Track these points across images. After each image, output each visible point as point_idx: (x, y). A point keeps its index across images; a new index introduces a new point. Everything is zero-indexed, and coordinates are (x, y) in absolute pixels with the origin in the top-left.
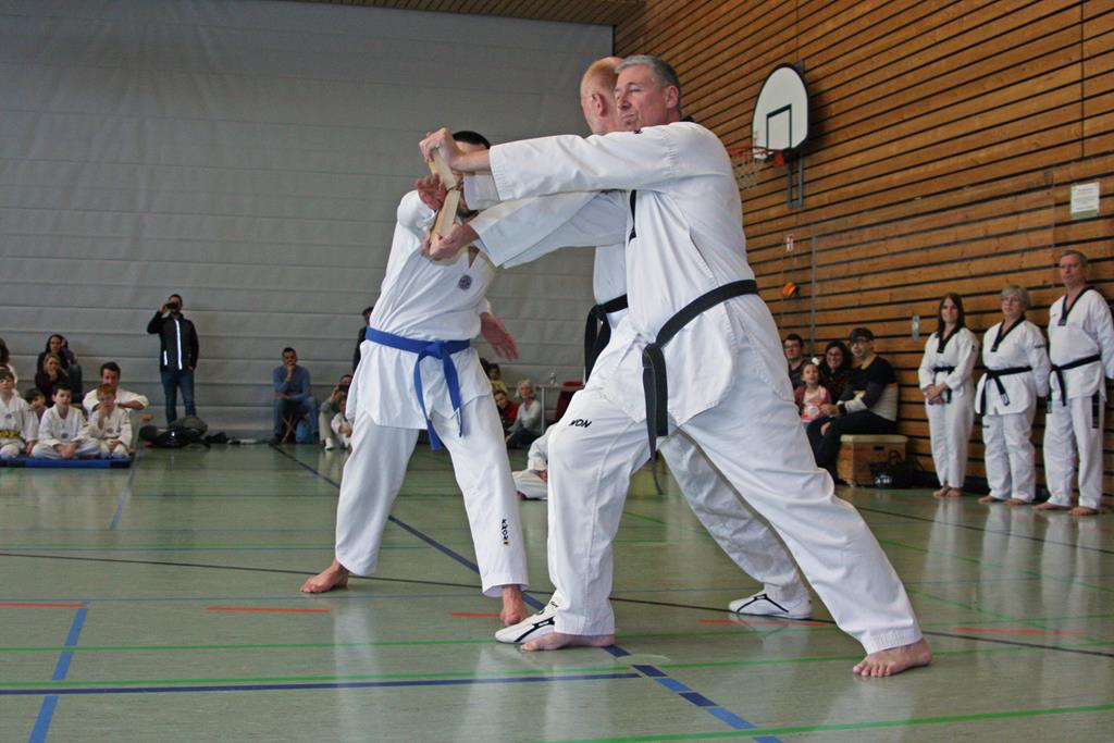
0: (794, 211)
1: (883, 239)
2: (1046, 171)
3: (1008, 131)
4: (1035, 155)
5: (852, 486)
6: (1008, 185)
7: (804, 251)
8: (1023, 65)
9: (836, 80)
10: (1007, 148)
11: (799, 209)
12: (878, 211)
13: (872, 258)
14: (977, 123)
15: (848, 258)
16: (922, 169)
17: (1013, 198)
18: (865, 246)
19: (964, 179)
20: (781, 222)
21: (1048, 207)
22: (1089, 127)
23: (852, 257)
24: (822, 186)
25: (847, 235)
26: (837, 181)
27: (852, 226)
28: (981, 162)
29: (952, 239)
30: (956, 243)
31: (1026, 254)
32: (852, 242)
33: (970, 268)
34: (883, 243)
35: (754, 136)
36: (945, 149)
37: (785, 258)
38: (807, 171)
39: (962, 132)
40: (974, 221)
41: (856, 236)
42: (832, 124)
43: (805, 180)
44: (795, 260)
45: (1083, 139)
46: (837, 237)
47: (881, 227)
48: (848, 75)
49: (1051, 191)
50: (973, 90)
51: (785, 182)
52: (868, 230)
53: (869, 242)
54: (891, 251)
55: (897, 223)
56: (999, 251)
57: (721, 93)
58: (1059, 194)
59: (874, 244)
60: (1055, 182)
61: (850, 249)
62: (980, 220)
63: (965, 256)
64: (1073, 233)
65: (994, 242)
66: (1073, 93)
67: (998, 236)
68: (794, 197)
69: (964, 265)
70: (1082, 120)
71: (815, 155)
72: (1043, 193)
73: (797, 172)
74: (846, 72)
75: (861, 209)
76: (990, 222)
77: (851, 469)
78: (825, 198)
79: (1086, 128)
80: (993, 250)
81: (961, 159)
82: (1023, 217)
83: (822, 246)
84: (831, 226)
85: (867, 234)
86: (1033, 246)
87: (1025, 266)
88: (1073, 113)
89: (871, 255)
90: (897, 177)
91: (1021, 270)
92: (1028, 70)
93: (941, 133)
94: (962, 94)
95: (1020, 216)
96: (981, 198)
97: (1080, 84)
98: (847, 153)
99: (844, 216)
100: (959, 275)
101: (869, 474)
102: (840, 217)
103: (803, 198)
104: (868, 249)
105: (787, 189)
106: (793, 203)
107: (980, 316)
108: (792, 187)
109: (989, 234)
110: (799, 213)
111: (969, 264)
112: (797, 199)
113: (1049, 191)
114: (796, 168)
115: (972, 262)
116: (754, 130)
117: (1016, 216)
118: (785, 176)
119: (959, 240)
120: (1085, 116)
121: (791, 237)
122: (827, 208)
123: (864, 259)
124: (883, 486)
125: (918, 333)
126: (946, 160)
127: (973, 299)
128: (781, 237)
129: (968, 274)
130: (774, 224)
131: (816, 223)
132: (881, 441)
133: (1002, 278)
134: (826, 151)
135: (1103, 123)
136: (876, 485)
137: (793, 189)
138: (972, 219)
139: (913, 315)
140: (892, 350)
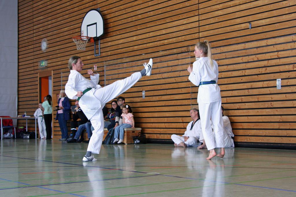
0: (97, 57)
1: (131, 67)
2: (187, 47)
3: (174, 35)
4: (184, 42)
6: (175, 51)
7: (101, 70)
8: (179, 15)
9: (112, 15)
10: (174, 40)
11: (99, 57)
12: (128, 58)
13: (127, 72)
14: (164, 32)
15: (118, 73)
16: (145, 45)
17: (177, 55)
18: (124, 69)
19: (160, 48)
20: (92, 61)
21: (189, 58)
22: (201, 35)
23: (120, 72)
24: (108, 49)
25: (118, 65)
26: (113, 48)
27: (119, 63)
28: (166, 44)
30: (157, 68)
31: (181, 72)
32: (119, 68)
35: (82, 32)
36: (153, 39)
38: (101, 44)
39: (158, 34)
40: (164, 62)
41: (121, 66)
42: (110, 30)
43: (101, 47)
45: (199, 38)
46: (114, 66)
48: (117, 14)
49: (190, 53)
50: (162, 22)
51: (93, 48)
52: (125, 64)
53: (126, 68)
54: (134, 71)
55: (136, 62)
56: (172, 71)
57: (67, 17)
58: (192, 54)
59: (128, 68)
60: (190, 51)
61: (119, 70)
62: (165, 61)
63: (160, 72)
65: (171, 68)
66: (196, 24)
67: (172, 66)
68: (97, 52)
69: (160, 75)
70: (199, 32)
71: (105, 39)
72: (187, 54)
73: (98, 44)
74: (116, 13)
75: (123, 57)
76: (169, 62)
77: (126, 139)
78: (109, 53)
79: (200, 35)
80: (170, 71)
81: (159, 43)
82: (180, 61)
83: (108, 69)
84: (111, 62)
86: (184, 69)
87: (181, 75)
88: (196, 30)
89: (126, 72)
90: (136, 47)
91: (180, 77)
92: (181, 17)
93: (151, 34)
94: (158, 23)
95: (179, 60)
96: (166, 55)
97: (198, 22)
98: (117, 39)
99: (117, 59)
100: (159, 78)
101: (132, 140)
102: (115, 59)
103: (100, 53)
104: (126, 70)
105: (94, 50)
106: (96, 54)
107: (166, 90)
108: (96, 49)
109: (169, 66)
110: (99, 58)
111: (162, 75)
112: (98, 53)
113: (189, 53)
114: (98, 43)
115: (163, 74)
116: (82, 30)
117: (178, 60)
118: (94, 45)
119: (158, 67)
120: (200, 31)
121: (96, 66)
122: (110, 56)
123: (124, 73)
124: (137, 143)
125: (144, 96)
126: (153, 43)
127: (163, 85)
128: (92, 65)
129: (162, 78)
130: (89, 61)
131: (105, 61)
132: (134, 130)
133: (173, 79)
134: (109, 38)
135: (205, 34)
136: (135, 143)
137: (96, 50)
138: (163, 61)
139: (143, 90)
140: (135, 101)
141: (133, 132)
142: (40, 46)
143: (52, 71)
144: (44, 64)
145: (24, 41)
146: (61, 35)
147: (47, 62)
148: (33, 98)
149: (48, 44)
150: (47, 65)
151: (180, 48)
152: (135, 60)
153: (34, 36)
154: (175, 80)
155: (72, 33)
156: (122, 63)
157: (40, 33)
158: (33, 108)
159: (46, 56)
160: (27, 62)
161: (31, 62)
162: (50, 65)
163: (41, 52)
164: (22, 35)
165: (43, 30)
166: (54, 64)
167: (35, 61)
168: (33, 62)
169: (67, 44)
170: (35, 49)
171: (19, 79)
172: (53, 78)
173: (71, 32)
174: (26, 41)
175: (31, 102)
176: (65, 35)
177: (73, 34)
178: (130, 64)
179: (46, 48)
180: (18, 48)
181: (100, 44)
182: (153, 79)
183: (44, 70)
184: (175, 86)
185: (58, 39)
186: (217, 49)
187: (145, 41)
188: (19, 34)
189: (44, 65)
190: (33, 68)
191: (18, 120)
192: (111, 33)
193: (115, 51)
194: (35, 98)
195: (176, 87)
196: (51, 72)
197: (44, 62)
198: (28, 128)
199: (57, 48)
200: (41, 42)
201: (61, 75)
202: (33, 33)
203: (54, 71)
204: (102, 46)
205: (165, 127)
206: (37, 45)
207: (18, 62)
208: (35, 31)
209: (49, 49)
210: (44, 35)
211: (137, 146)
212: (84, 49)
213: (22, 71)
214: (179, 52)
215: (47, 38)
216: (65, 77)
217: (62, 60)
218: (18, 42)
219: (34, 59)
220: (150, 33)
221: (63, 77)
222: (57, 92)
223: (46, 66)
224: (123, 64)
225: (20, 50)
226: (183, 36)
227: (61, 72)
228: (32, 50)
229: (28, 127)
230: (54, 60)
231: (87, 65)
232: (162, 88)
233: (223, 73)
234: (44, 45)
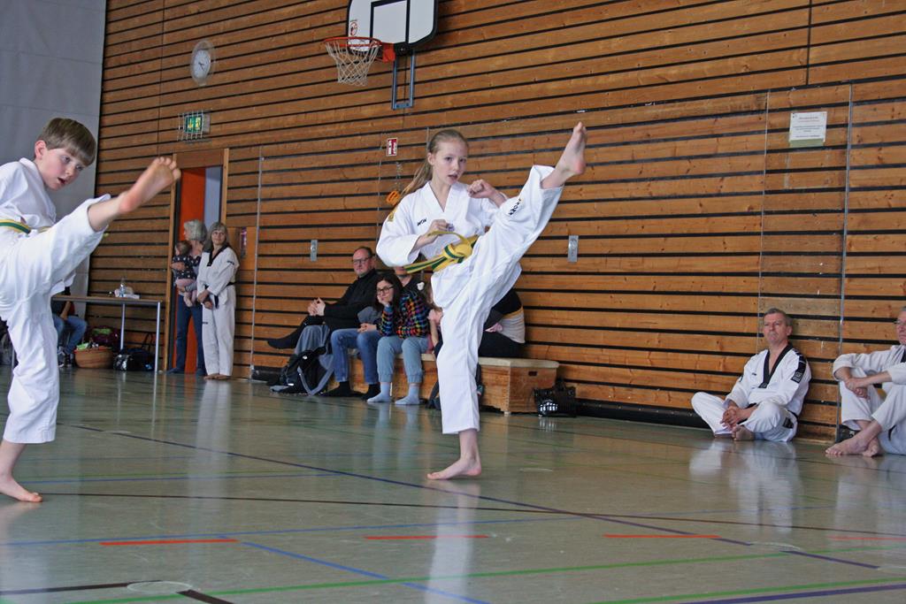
0: (402, 113)
1: (531, 152)
2: (758, 95)
4: (744, 77)
5: (506, 413)
6: (708, 106)
7: (414, 158)
11: (407, 111)
12: (523, 121)
14: (667, 38)
15: (477, 170)
16: (589, 81)
17: (712, 120)
18: (504, 157)
19: (648, 95)
20: (379, 124)
21: (760, 132)
22: (816, 54)
23: (484, 168)
24: (445, 87)
26: (465, 84)
27: (485, 135)
28: (671, 80)
29: (627, 157)
30: (633, 162)
31: (726, 179)
32: (483, 151)
33: (651, 189)
34: (530, 155)
35: (351, 25)
36: (621, 62)
37: (383, 163)
38: (418, 70)
40: (658, 141)
41: (490, 147)
42: (458, 22)
43: (417, 80)
44: (399, 166)
45: (807, 66)
47: (527, 139)
49: (765, 116)
51: (389, 79)
52: (508, 141)
53: (509, 153)
55: (551, 135)
56: (690, 173)
58: (777, 120)
59: (518, 156)
60: (768, 108)
61: (481, 159)
62: (665, 140)
63: (644, 175)
64: (789, 161)
65: (684, 164)
66: (799, 18)
67: (689, 158)
68: (401, 96)
69: (643, 185)
70: (808, 46)
71: (433, 53)
72: (754, 117)
73: (409, 69)
75: (502, 117)
76: (679, 143)
77: (507, 395)
78: (448, 102)
79: (811, 56)
80: (682, 172)
81: (643, 74)
82: (723, 140)
85: (506, 145)
86: (737, 171)
87: (723, 191)
88: (800, 38)
89: (509, 167)
90: (553, 87)
91: (719, 195)
93: (616, 45)
95: (720, 139)
96: (667, 118)
97: (807, 10)
98: (482, 55)
99: (474, 123)
100: (635, 195)
101: (532, 400)
102: (468, 124)
103: (414, 99)
104: (507, 161)
105: (390, 87)
106: (399, 103)
107: (663, 239)
108: (397, 86)
109: (677, 155)
110: (407, 115)
111: (649, 185)
112: (405, 100)
113: (762, 116)
114: (406, 65)
115: (653, 184)
116: (351, 19)
117: (715, 139)
118: (391, 72)
119: (636, 158)
120: (811, 43)
121: (393, 141)
122: (449, 112)
123: (502, 171)
124: (549, 414)
125: (576, 253)
126: (623, 74)
127: (653, 221)
128: (378, 139)
129: (648, 196)
130: (368, 125)
131: (431, 128)
132: (536, 366)
133: (695, 201)
134: (451, 50)
135: (834, 52)
136: (541, 413)
137: (399, 88)
138: (654, 138)
139: (570, 234)
140: (538, 270)
141: (532, 373)
142: (188, 65)
143: (227, 151)
144: (196, 124)
145: (126, 45)
146: (268, 30)
147: (207, 119)
148: (147, 237)
149: (217, 60)
150: (207, 130)
151: (729, 98)
152: (546, 130)
153: (166, 30)
154: (701, 205)
155: (308, 26)
156: (494, 137)
157: (188, 21)
158: (146, 269)
159: (207, 98)
160: (133, 117)
161: (148, 115)
162: (219, 129)
163: (187, 84)
164: (121, 25)
165: (199, 13)
166: (236, 127)
167: (163, 112)
168: (157, 117)
169: (288, 63)
170: (166, 75)
171: (102, 171)
172: (229, 175)
173: (306, 23)
174: (135, 46)
175: (140, 250)
176: (283, 31)
177: (312, 31)
178: (523, 141)
179: (209, 74)
180: (104, 69)
181: (416, 68)
182: (612, 197)
183: (196, 145)
184: (701, 225)
185: (255, 46)
186: (878, 106)
187: (591, 67)
188: (108, 22)
189: (198, 129)
190: (154, 138)
191: (89, 304)
192: (460, 33)
193: (472, 94)
194: (157, 238)
195: (702, 231)
196: (222, 154)
197: (199, 119)
198: (125, 334)
199: (249, 73)
200: (191, 52)
201: (257, 166)
202: (163, 21)
203: (234, 150)
204: (424, 74)
205: (652, 363)
206: (177, 61)
207: (102, 115)
208: (168, 14)
209: (219, 75)
210: (201, 28)
211: (547, 422)
212: (363, 82)
213: (115, 143)
214: (722, 112)
215: (215, 39)
216: (272, 174)
217: (264, 115)
218: (106, 46)
219: (159, 107)
220: (613, 40)
221: (264, 172)
222: (241, 221)
223: (204, 133)
224: (499, 140)
225: (109, 74)
226: (744, 58)
227: (260, 156)
228: (156, 77)
229: (125, 331)
230: (236, 115)
231: (360, 137)
232: (645, 232)
233: (895, 192)
234: (202, 62)
